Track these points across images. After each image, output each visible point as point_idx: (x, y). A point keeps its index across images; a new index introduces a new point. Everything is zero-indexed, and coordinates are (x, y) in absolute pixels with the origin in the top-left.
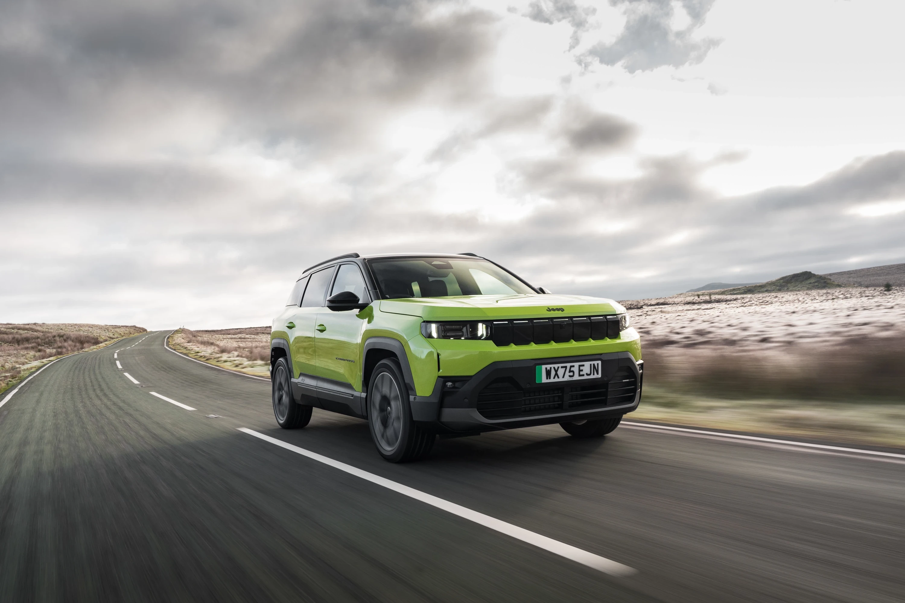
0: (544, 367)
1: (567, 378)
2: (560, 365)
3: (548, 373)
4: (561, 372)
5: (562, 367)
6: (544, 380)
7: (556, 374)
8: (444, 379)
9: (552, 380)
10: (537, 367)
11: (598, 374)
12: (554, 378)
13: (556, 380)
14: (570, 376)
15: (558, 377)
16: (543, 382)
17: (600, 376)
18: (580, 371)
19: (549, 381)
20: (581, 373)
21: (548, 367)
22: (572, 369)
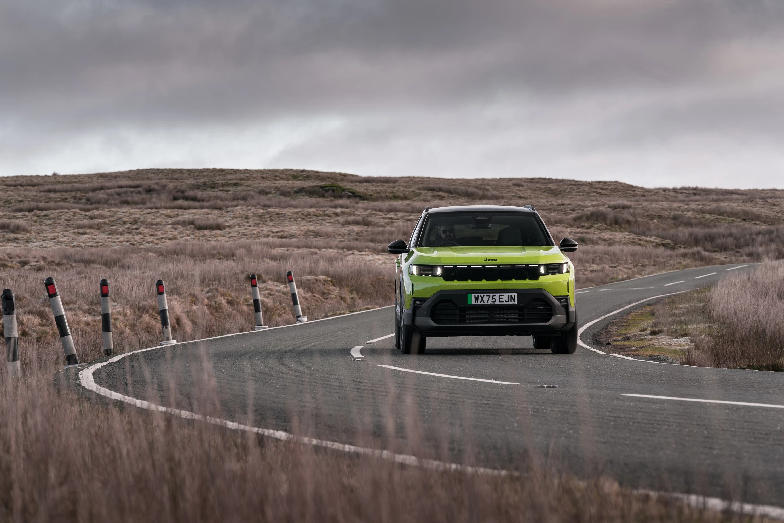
0: (473, 295)
1: (490, 303)
2: (485, 294)
3: (476, 299)
4: (486, 299)
5: (486, 296)
6: (473, 303)
7: (482, 300)
8: (416, 299)
9: (479, 303)
10: (468, 295)
11: (514, 301)
12: (481, 302)
13: (482, 303)
14: (492, 302)
15: (484, 302)
16: (473, 304)
17: (516, 303)
18: (500, 299)
19: (477, 303)
20: (501, 300)
21: (477, 295)
22: (494, 297)
